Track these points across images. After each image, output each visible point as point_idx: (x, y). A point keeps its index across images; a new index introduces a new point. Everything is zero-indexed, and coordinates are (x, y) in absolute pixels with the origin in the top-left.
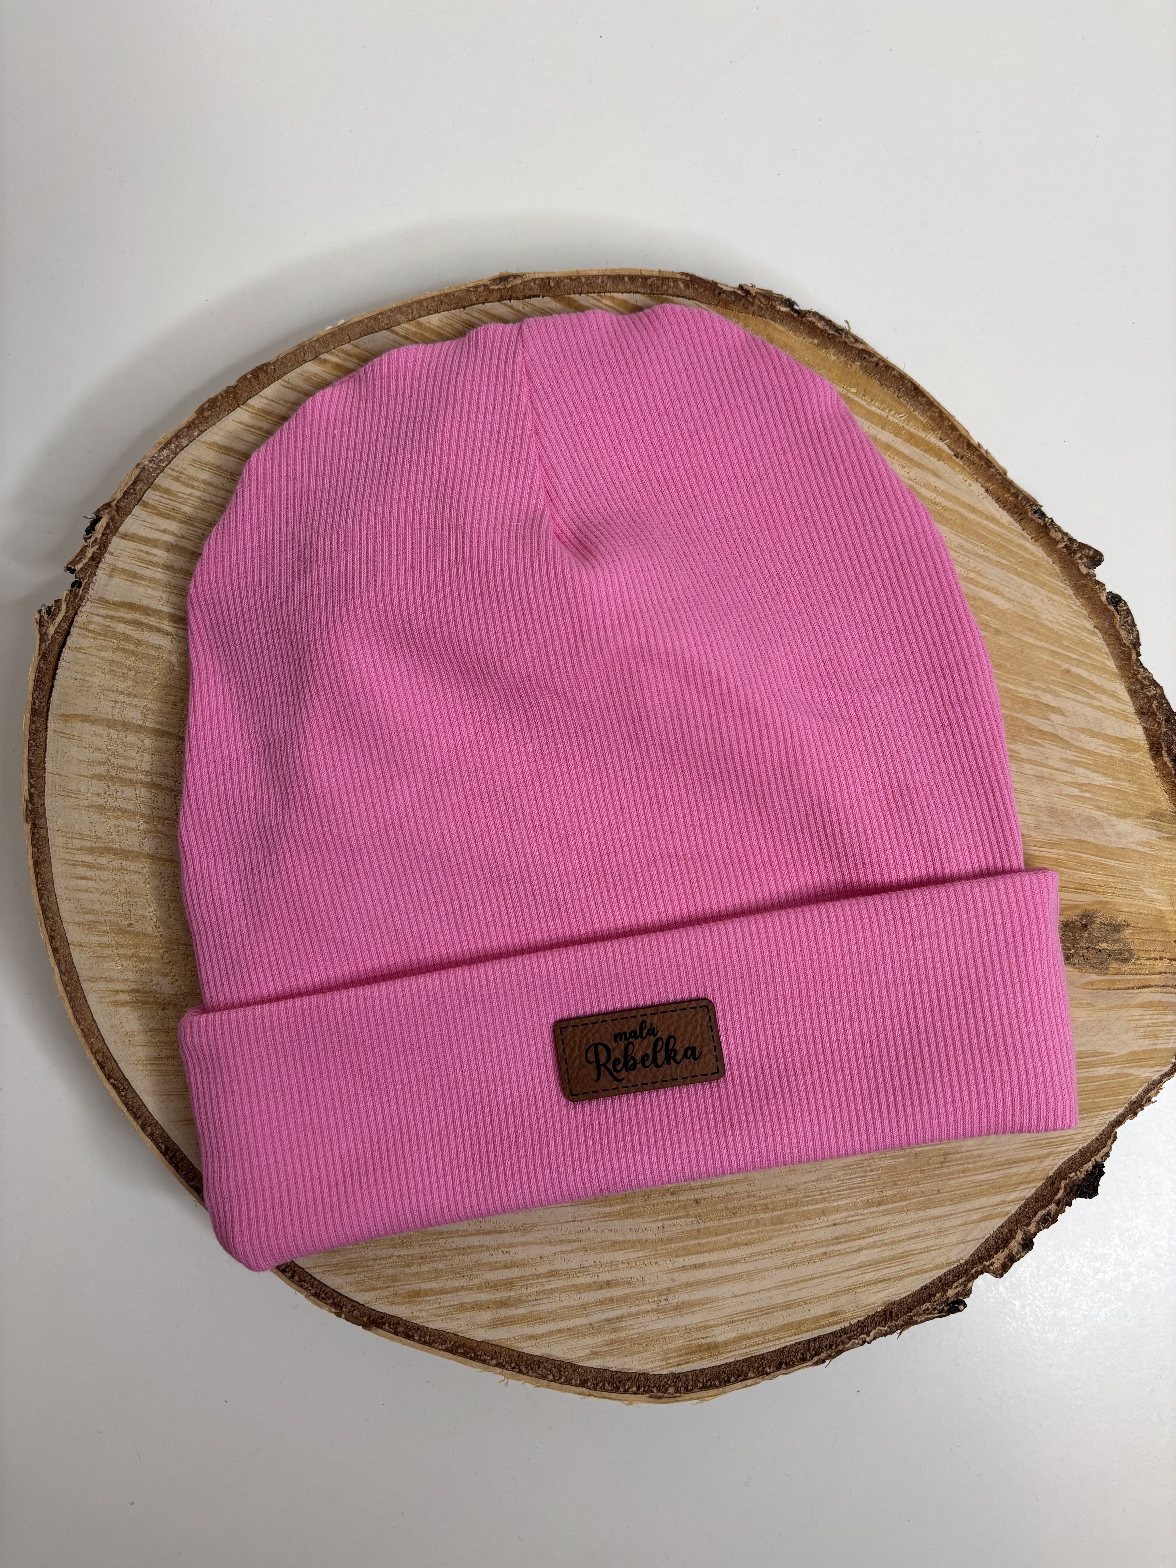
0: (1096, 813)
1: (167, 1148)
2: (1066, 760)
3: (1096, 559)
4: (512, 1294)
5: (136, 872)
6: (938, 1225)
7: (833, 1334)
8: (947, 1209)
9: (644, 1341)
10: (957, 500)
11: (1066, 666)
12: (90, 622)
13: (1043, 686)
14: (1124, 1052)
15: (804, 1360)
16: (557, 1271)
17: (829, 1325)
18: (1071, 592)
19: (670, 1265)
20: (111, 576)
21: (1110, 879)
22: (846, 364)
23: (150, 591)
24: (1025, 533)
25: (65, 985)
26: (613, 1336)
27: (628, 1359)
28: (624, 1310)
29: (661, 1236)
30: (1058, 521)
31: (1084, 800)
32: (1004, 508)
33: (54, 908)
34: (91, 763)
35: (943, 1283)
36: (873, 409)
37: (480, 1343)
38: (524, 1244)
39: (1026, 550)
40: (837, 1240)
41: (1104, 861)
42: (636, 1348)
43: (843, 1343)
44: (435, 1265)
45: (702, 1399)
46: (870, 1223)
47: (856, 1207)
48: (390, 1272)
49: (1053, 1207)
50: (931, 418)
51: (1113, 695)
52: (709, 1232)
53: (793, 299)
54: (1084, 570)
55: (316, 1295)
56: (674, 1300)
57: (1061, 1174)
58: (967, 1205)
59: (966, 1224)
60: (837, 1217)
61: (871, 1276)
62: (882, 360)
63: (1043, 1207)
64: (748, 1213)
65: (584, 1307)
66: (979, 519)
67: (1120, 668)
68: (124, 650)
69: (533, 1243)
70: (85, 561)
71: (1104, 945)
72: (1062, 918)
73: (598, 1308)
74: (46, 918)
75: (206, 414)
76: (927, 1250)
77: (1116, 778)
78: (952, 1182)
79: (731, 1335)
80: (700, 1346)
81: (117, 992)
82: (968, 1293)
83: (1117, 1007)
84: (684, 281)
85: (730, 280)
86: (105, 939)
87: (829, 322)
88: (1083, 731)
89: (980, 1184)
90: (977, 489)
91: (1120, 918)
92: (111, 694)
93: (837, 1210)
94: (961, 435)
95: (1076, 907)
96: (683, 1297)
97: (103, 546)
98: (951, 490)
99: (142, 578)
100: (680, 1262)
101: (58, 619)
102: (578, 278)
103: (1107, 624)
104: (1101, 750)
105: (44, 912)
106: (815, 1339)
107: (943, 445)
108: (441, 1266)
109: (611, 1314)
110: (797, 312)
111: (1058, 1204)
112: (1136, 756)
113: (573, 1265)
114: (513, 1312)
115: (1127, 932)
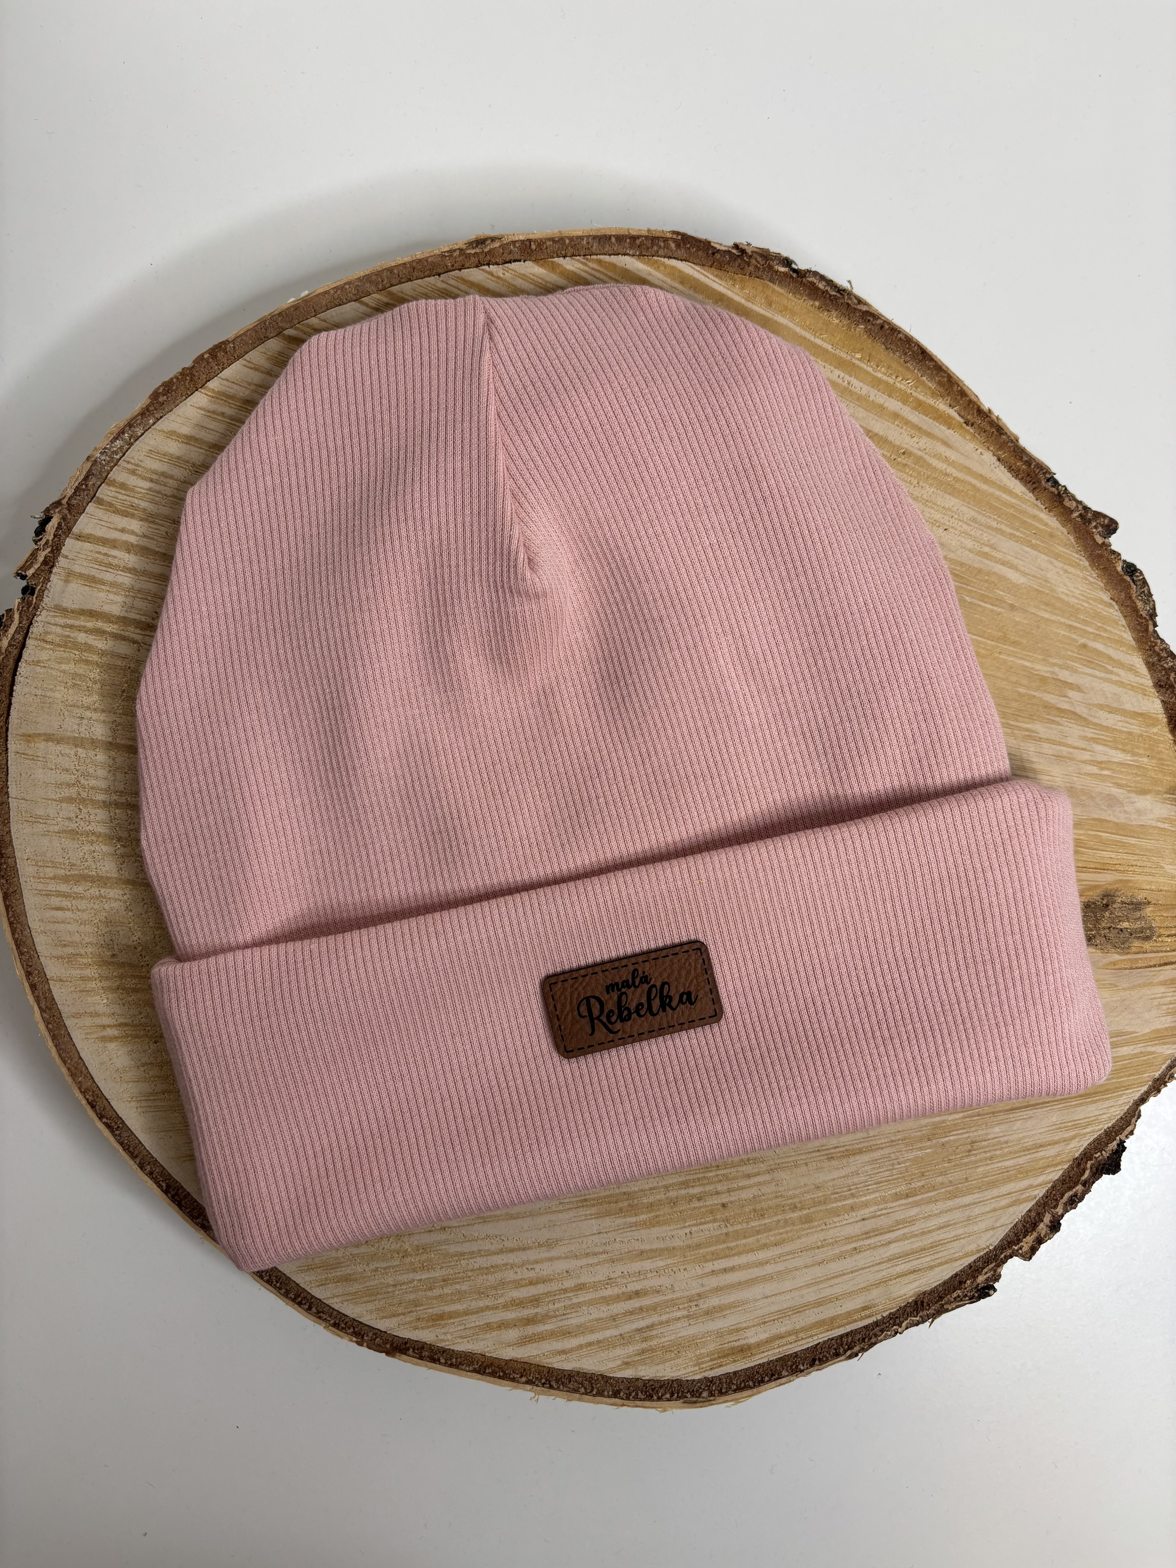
0: (1116, 791)
1: (168, 1186)
2: (1084, 738)
3: (1111, 527)
4: (539, 1310)
5: (116, 900)
6: (967, 1213)
7: (866, 1327)
8: (976, 1197)
9: (676, 1348)
10: (969, 471)
11: (1083, 641)
12: (47, 633)
13: (1060, 662)
14: (1147, 1030)
15: (837, 1355)
16: (584, 1285)
17: (862, 1319)
18: (1087, 564)
19: (699, 1271)
20: (67, 581)
21: (1130, 857)
22: (849, 328)
23: (111, 596)
24: (1038, 503)
25: (47, 1023)
26: (644, 1345)
27: (661, 1367)
28: (655, 1319)
29: (690, 1242)
30: (1072, 489)
31: (1103, 778)
32: (1017, 477)
33: (29, 942)
34: (59, 785)
35: (973, 1270)
36: (880, 375)
37: (507, 1362)
38: (551, 1259)
39: (1041, 521)
40: (867, 1235)
41: (1124, 839)
42: (668, 1356)
43: (876, 1335)
44: (458, 1287)
45: (737, 1401)
46: (900, 1216)
47: (884, 1200)
48: (412, 1296)
49: (1079, 1188)
50: (940, 383)
51: (1131, 669)
52: (737, 1235)
53: (792, 258)
54: (1100, 540)
55: (336, 1325)
56: (705, 1305)
57: (1086, 1155)
58: (995, 1192)
59: (995, 1210)
60: (866, 1212)
61: (902, 1268)
62: (887, 322)
63: (1070, 1188)
64: (776, 1214)
65: (614, 1318)
66: (991, 490)
67: (1138, 640)
68: (87, 662)
69: (558, 1258)
70: (36, 566)
71: (1125, 925)
72: (1084, 899)
73: (628, 1318)
74: (21, 953)
75: (161, 399)
76: (957, 1238)
77: (1135, 754)
78: (980, 1169)
79: (763, 1336)
80: (733, 1348)
81: (104, 1027)
82: (997, 1278)
83: (1140, 986)
84: (675, 241)
85: (724, 239)
86: (88, 972)
87: (830, 283)
88: (1101, 707)
89: (1007, 1169)
90: (989, 457)
91: (1140, 896)
92: (76, 710)
93: (866, 1205)
94: (970, 401)
95: (1096, 887)
96: (714, 1301)
97: (56, 549)
98: (961, 460)
99: (102, 582)
100: (709, 1267)
101: (12, 630)
102: (561, 240)
103: (1123, 595)
104: (1119, 726)
105: (18, 946)
106: (847, 1334)
107: (952, 412)
108: (464, 1287)
109: (642, 1324)
110: (795, 271)
111: (1084, 1185)
112: (1155, 730)
113: (600, 1277)
114: (541, 1328)
115: (1148, 911)
